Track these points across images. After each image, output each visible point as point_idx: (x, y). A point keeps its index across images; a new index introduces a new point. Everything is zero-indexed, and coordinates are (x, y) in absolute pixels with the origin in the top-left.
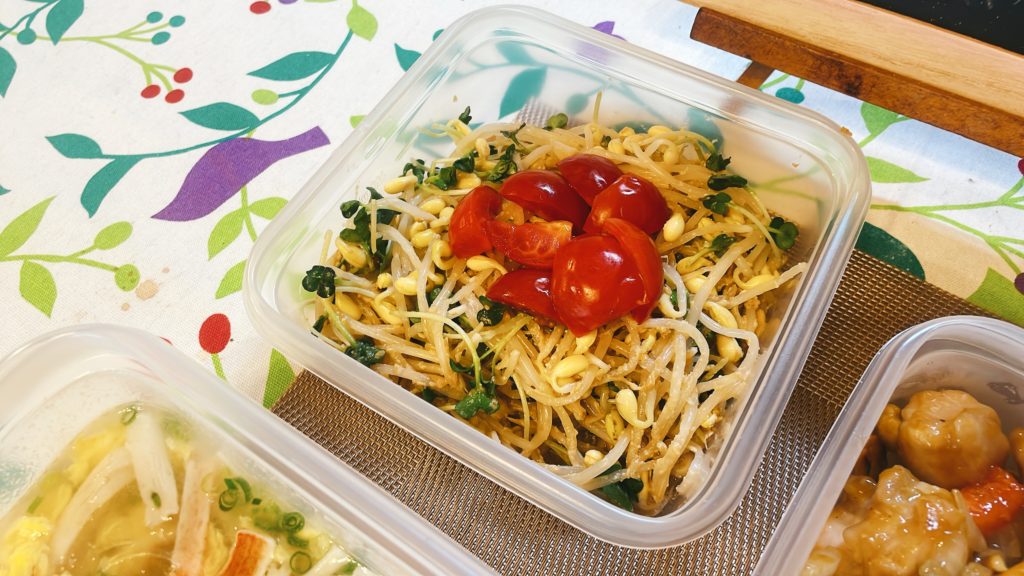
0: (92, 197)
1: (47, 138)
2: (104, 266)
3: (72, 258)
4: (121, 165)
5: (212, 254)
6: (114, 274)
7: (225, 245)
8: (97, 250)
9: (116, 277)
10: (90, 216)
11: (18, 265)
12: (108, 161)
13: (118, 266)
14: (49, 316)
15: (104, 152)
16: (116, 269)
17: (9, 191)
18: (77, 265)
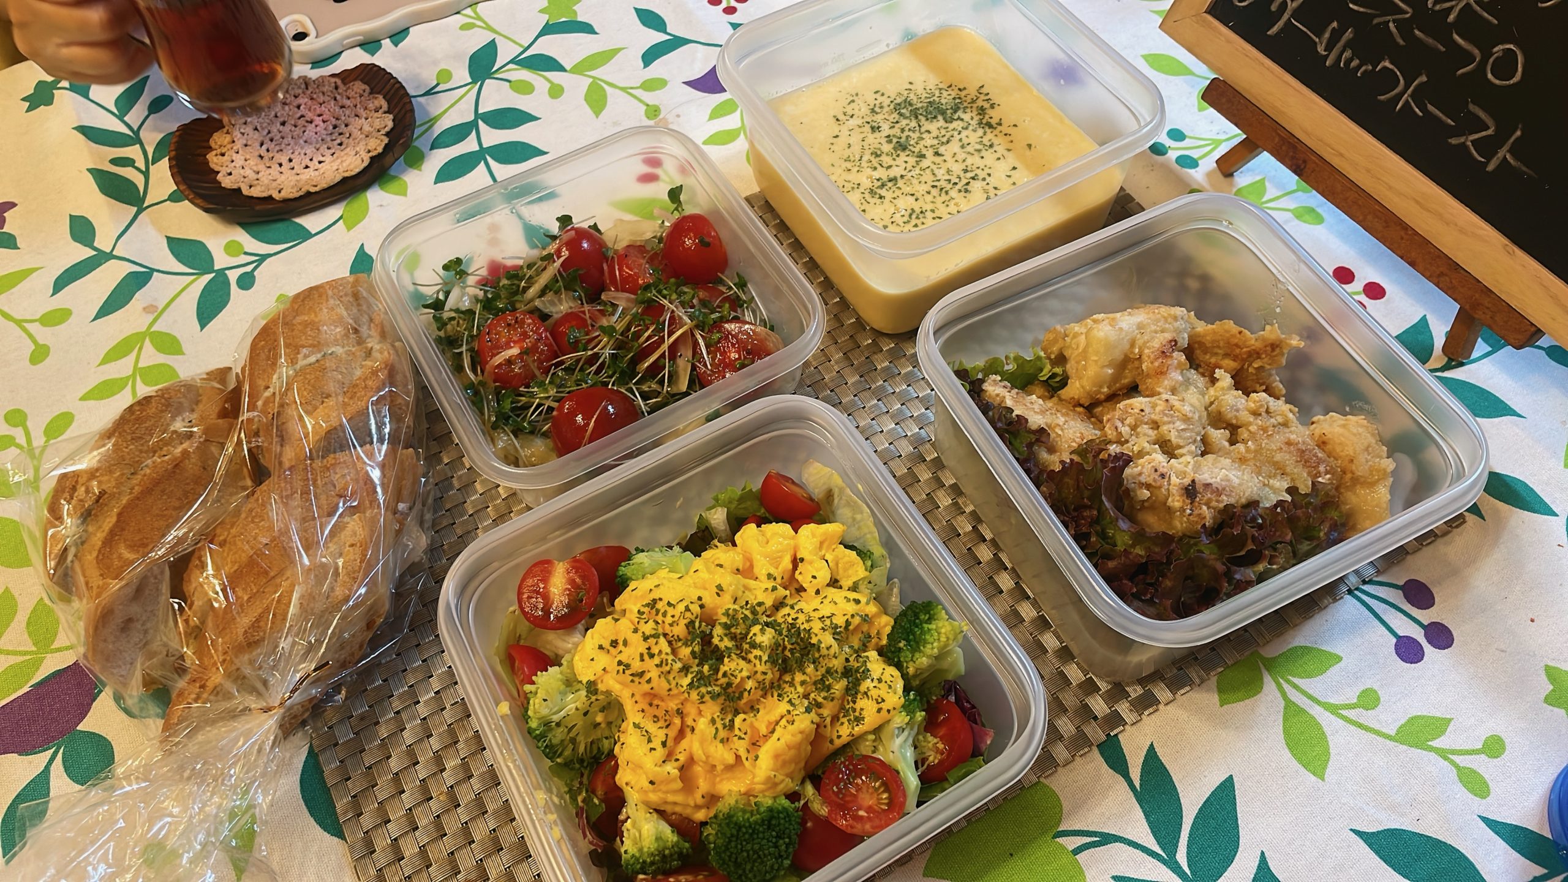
0: (650, 56)
1: (636, 9)
2: (640, 101)
3: (623, 89)
4: (677, 42)
5: (711, 118)
6: (645, 107)
7: (722, 116)
8: (640, 90)
9: (646, 110)
10: (645, 67)
11: (591, 80)
12: (669, 37)
13: (650, 103)
14: (597, 117)
15: (668, 31)
16: (648, 105)
17: (597, 33)
18: (625, 94)
